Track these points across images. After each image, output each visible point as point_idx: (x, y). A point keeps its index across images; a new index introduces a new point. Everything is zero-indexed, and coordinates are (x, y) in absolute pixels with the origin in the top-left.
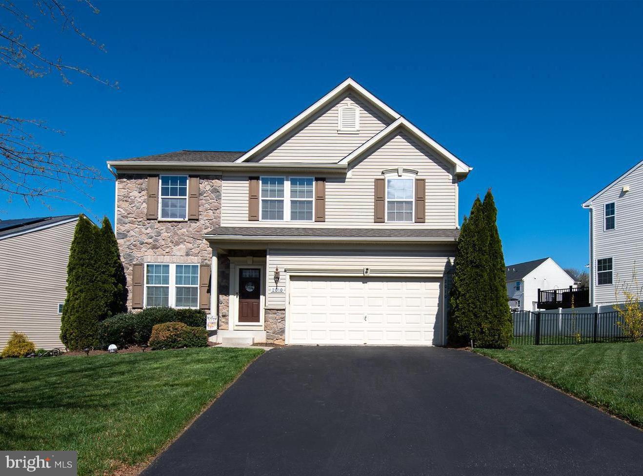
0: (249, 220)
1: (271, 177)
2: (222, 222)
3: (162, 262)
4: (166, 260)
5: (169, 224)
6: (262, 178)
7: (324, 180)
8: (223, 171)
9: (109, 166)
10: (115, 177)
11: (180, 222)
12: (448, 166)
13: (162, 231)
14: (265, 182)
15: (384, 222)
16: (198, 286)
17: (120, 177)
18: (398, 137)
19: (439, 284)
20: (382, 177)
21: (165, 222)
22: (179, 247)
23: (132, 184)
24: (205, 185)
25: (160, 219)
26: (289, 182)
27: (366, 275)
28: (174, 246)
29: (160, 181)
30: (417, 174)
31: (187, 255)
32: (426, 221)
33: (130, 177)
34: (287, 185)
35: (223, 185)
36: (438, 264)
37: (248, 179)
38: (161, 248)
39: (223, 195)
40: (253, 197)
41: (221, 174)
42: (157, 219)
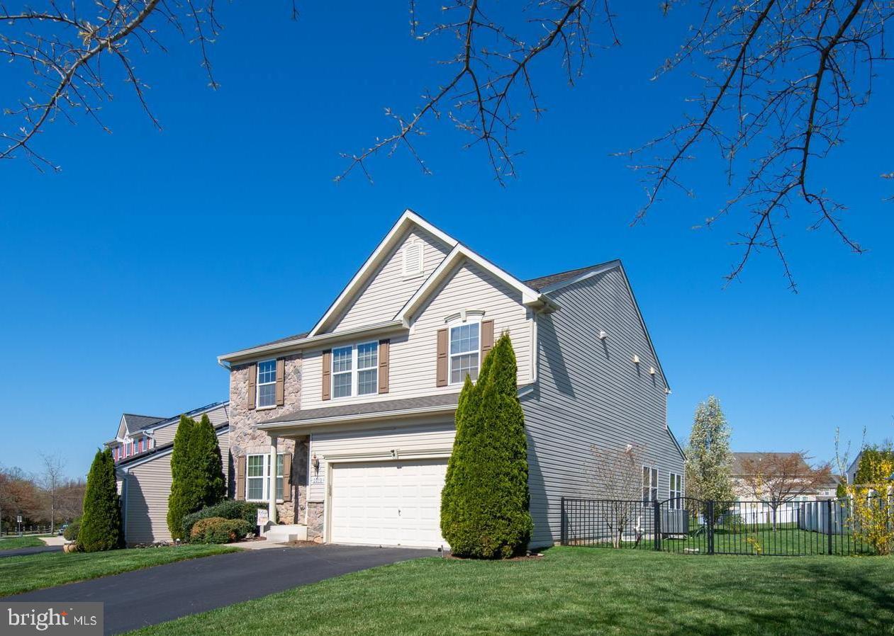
0: (323, 400)
1: (342, 347)
2: (302, 405)
3: (259, 453)
4: (261, 450)
5: (263, 412)
6: (334, 350)
7: (387, 341)
9: (219, 361)
10: (229, 371)
11: (272, 409)
12: (516, 296)
13: (259, 421)
14: (335, 354)
15: (446, 386)
16: (283, 476)
17: (232, 369)
18: (464, 269)
20: (445, 327)
21: (261, 410)
23: (240, 375)
24: (290, 366)
25: (258, 408)
26: (357, 350)
28: (267, 436)
29: (258, 368)
30: (484, 314)
33: (238, 369)
34: (355, 354)
35: (304, 363)
37: (321, 354)
38: (258, 438)
39: (303, 375)
40: (326, 374)
41: (301, 352)
42: (255, 409)
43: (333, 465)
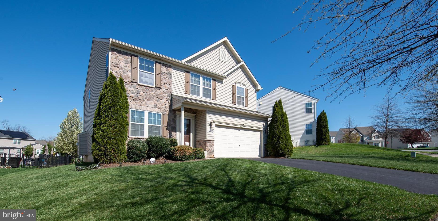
0: (185, 93)
1: (195, 73)
2: (172, 91)
3: (140, 110)
4: (142, 108)
5: (144, 87)
6: (191, 73)
7: (215, 80)
8: (173, 64)
9: (110, 42)
11: (150, 87)
12: (254, 85)
13: (140, 91)
14: (192, 75)
15: (236, 105)
16: (161, 126)
17: (112, 50)
18: (240, 69)
19: (260, 133)
20: (235, 85)
21: (142, 86)
22: (150, 102)
23: (121, 57)
24: (164, 69)
25: (139, 83)
26: (202, 78)
27: (242, 127)
28: (147, 101)
29: (139, 60)
30: (246, 86)
31: (155, 107)
32: (248, 106)
33: (120, 52)
34: (201, 79)
35: (173, 72)
36: (260, 125)
37: (184, 72)
38: (140, 101)
39: (173, 77)
40: (187, 82)
41: (172, 65)
42: (137, 83)
43: (217, 126)
